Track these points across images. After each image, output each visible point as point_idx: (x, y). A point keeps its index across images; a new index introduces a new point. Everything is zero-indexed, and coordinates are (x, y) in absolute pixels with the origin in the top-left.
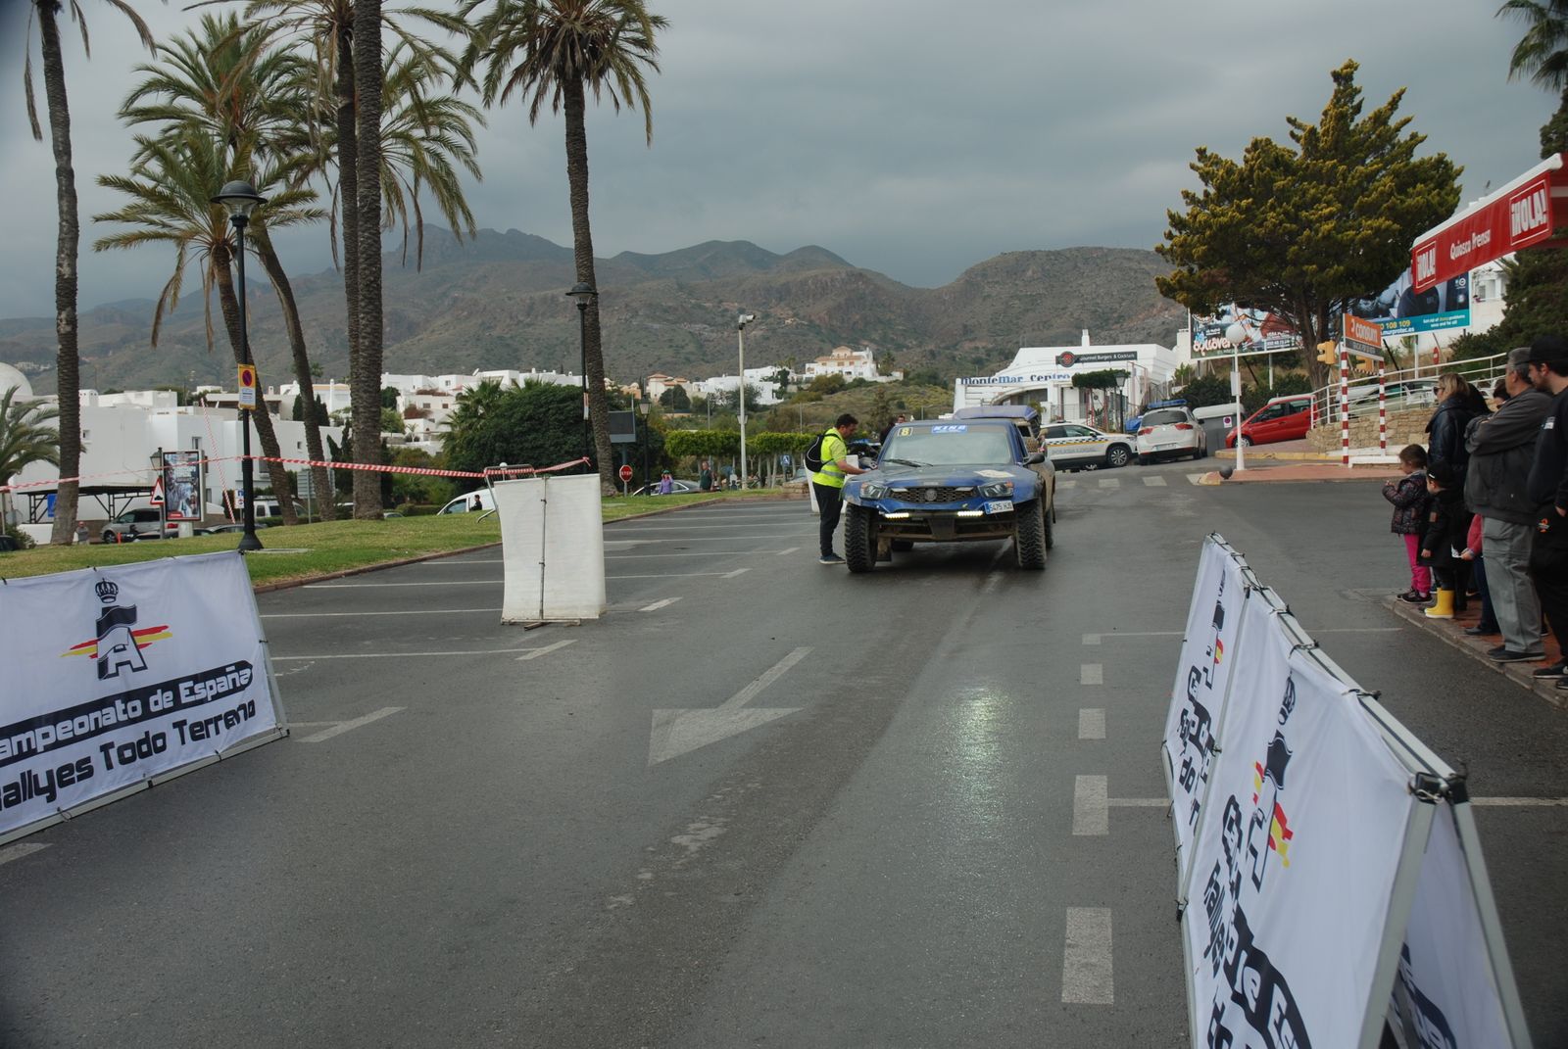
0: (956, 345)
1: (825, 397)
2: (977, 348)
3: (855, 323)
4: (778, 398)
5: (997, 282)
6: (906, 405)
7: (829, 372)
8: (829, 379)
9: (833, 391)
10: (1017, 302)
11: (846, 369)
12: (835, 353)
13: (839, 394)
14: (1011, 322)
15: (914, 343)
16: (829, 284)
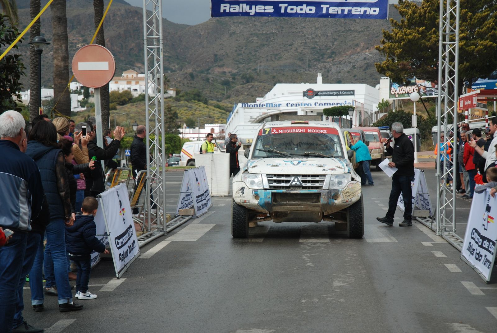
0: (208, 70)
1: (118, 107)
2: (224, 73)
3: (131, 49)
4: (82, 106)
5: (241, 23)
6: (179, 115)
7: (121, 89)
8: (121, 94)
9: (123, 103)
10: (255, 38)
11: (133, 86)
12: (124, 74)
13: (129, 105)
14: (250, 53)
15: (177, 67)
16: (112, 18)
